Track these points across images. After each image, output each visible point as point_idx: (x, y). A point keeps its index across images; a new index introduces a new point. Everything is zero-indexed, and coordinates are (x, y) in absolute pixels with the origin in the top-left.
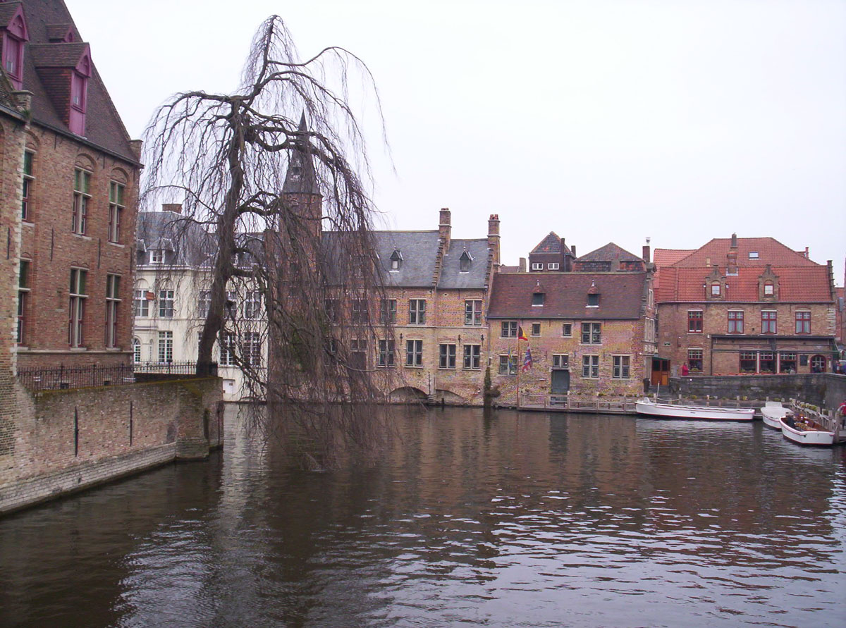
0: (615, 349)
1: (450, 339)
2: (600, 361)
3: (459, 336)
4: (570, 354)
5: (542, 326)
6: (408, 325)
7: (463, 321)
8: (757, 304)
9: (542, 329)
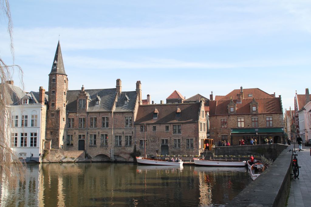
0: (187, 136)
1: (119, 133)
2: (181, 141)
3: (123, 132)
4: (168, 139)
5: (157, 127)
6: (102, 128)
7: (125, 125)
8: (249, 115)
9: (157, 128)
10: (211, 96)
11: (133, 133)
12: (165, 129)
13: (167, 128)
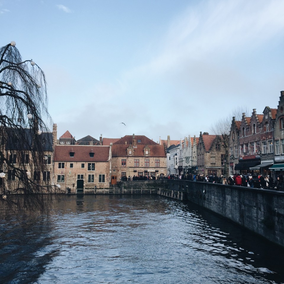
0: (100, 172)
2: (95, 176)
4: (84, 174)
5: (74, 164)
6: (21, 164)
8: (143, 157)
10: (101, 138)
11: (51, 169)
12: (81, 166)
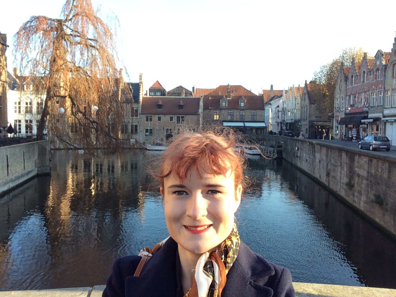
0: (189, 126)
1: (125, 122)
3: (129, 121)
4: (173, 128)
7: (130, 115)
8: (238, 109)
9: (162, 118)
10: (193, 88)
11: (138, 122)
12: (170, 120)
13: (171, 119)
